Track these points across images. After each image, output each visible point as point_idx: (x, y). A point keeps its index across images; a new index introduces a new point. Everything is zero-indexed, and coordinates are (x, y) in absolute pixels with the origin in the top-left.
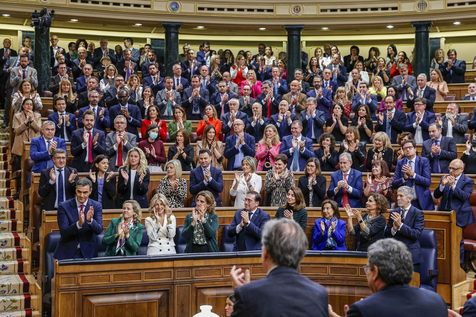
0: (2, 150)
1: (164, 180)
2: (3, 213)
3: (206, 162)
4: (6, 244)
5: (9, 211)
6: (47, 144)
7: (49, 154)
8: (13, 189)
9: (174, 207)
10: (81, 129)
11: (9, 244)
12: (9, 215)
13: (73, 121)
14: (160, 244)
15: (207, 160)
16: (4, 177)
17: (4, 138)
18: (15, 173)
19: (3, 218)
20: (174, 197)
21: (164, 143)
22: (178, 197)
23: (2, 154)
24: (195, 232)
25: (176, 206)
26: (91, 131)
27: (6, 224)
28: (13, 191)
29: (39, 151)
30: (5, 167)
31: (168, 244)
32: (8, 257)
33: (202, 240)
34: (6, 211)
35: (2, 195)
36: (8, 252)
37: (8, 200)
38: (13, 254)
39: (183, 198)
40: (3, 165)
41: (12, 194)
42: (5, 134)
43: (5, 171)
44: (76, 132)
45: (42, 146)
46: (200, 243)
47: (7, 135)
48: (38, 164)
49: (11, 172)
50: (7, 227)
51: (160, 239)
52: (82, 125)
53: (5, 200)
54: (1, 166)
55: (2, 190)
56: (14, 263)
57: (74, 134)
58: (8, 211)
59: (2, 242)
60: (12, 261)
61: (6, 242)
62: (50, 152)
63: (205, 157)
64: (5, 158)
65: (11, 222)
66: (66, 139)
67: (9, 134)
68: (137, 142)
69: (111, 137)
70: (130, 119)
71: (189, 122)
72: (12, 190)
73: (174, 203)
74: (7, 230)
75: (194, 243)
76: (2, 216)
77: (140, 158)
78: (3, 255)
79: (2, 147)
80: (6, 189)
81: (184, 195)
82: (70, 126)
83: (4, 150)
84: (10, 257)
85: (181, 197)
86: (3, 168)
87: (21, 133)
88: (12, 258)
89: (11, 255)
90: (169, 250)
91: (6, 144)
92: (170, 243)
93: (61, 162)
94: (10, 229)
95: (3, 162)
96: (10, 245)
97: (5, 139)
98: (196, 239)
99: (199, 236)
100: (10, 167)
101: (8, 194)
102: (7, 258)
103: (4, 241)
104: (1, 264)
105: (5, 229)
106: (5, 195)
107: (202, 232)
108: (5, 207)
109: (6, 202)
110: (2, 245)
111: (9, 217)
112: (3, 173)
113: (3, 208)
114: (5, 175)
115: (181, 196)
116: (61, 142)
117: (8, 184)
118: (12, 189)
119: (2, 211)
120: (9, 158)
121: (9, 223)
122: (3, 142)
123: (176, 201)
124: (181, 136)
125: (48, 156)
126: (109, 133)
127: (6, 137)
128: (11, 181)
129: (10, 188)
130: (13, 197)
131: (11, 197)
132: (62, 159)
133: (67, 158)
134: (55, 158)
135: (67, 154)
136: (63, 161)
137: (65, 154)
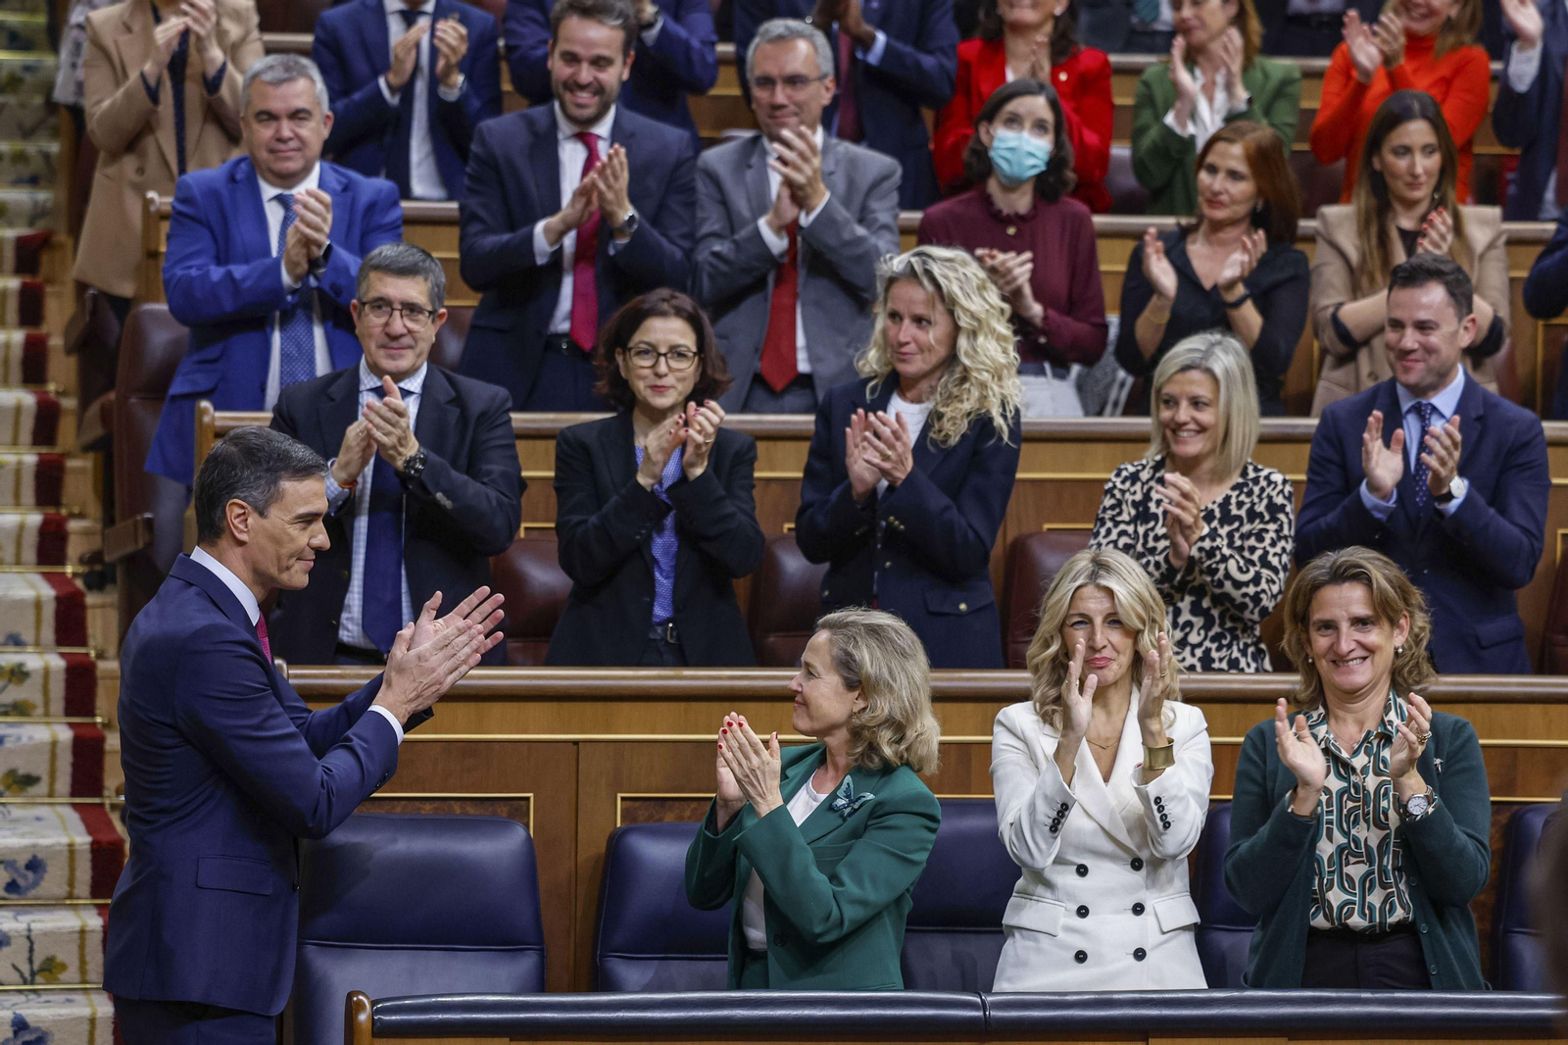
0: (9, 254)
1: (1134, 478)
2: (18, 674)
3: (1429, 350)
4: (35, 884)
5: (57, 663)
6: (274, 215)
7: (286, 278)
8: (81, 516)
9: (1192, 668)
10: (539, 111)
11: (53, 882)
12: (58, 689)
13: (479, 60)
14: (1083, 912)
15: (1434, 339)
16: (26, 435)
17: (26, 171)
18: (94, 409)
19: (20, 709)
20: (1188, 599)
21: (1099, 220)
22: (1217, 600)
23: (13, 283)
24: (1326, 849)
25: (1207, 663)
26: (603, 129)
27: (36, 748)
28: (81, 532)
29: (220, 261)
30: (33, 367)
31: (1138, 909)
32: (50, 968)
33: (1375, 898)
34: (33, 661)
35: (9, 553)
36: (46, 934)
37: (48, 592)
38: (82, 947)
39: (1256, 599)
40: (17, 353)
41: (75, 548)
42: (31, 148)
43: (28, 399)
44: (503, 129)
45: (243, 232)
46: (1356, 921)
47: (46, 156)
48: (212, 352)
49: (69, 403)
50: (41, 769)
51: (1082, 871)
52: (539, 88)
53: (30, 587)
54: (6, 361)
55: (10, 519)
56: (86, 1012)
57: (483, 143)
58: (46, 661)
59: (8, 864)
60: (79, 997)
61: (35, 865)
62: (292, 266)
63: (1423, 315)
64: (31, 309)
65: (65, 735)
66: (424, 183)
67: (54, 148)
68: (906, 204)
69: (724, 172)
70: (867, 43)
71: (1282, 65)
72: (73, 525)
73: (1194, 638)
74: (42, 788)
75: (1320, 921)
76: (13, 694)
77: (956, 329)
78: (17, 953)
79: (10, 233)
80: (35, 519)
81: (1256, 580)
82: (463, 99)
83: (29, 256)
84: (63, 967)
85: (1236, 594)
86: (16, 372)
87: (133, 140)
88: (72, 973)
89: (68, 955)
90: (1140, 954)
91: (36, 214)
92: (1152, 901)
93: (396, 338)
94: (64, 782)
95: (18, 336)
96: (64, 890)
97: (33, 181)
98: (1336, 897)
99: (1356, 871)
100: (62, 371)
101: (50, 546)
102: (43, 972)
103: (22, 861)
104: (8, 1015)
105: (30, 780)
106: (30, 554)
107: (1383, 844)
108: (28, 635)
109: (38, 605)
110: (12, 887)
111: (58, 704)
112: (18, 410)
113: (15, 641)
114: (27, 424)
115: (1238, 585)
116: (371, 207)
117: (48, 484)
118: (72, 516)
119: (9, 658)
120: (59, 312)
121: (54, 744)
122: (18, 197)
123: (1207, 627)
124: (1234, 175)
125: (278, 290)
126: (713, 142)
127: (37, 166)
128: (72, 464)
129: (64, 512)
130: (81, 569)
131: (69, 569)
132: (402, 316)
133: (443, 314)
134: (364, 304)
135: (438, 286)
136: (410, 332)
137: (429, 284)
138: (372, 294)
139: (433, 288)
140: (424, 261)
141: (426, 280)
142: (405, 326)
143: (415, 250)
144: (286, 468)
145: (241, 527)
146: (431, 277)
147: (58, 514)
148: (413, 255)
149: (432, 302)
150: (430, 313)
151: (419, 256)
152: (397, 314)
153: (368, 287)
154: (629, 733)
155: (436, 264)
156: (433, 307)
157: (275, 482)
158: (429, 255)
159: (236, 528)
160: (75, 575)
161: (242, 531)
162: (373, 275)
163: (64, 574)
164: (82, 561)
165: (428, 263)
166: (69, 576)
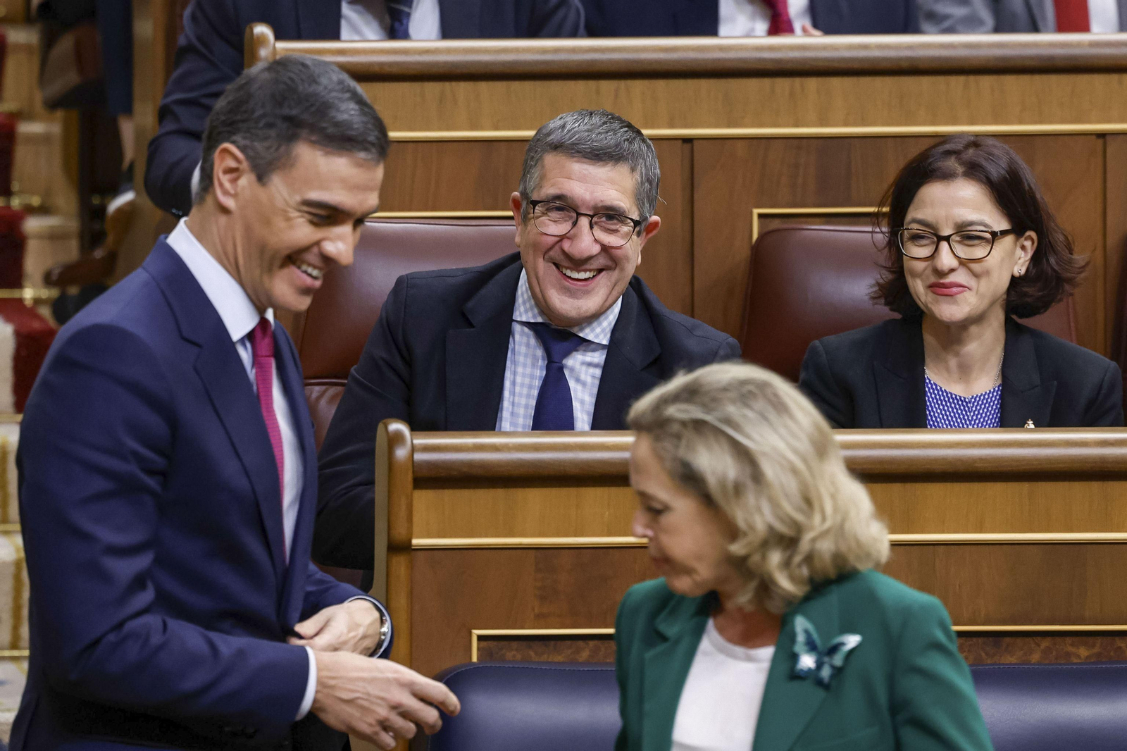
128: (27, 128)
129: (16, 203)
130: (45, 293)
131: (28, 294)
132: (591, 227)
133: (656, 224)
134: (535, 203)
135: (650, 181)
136: (605, 249)
137: (637, 176)
138: (549, 190)
139: (642, 183)
140: (630, 141)
141: (633, 170)
142: (596, 241)
143: (616, 125)
144: (313, 128)
145: (227, 185)
146: (641, 167)
147: (8, 207)
148: (615, 132)
149: (639, 202)
150: (636, 223)
151: (623, 134)
152: (584, 222)
153: (543, 177)
154: (943, 532)
155: (648, 147)
156: (641, 215)
157: (291, 138)
158: (639, 133)
159: (221, 185)
160: (37, 301)
161: (226, 193)
162: (550, 159)
163: (20, 301)
164: (48, 280)
165: (636, 145)
166: (28, 303)
